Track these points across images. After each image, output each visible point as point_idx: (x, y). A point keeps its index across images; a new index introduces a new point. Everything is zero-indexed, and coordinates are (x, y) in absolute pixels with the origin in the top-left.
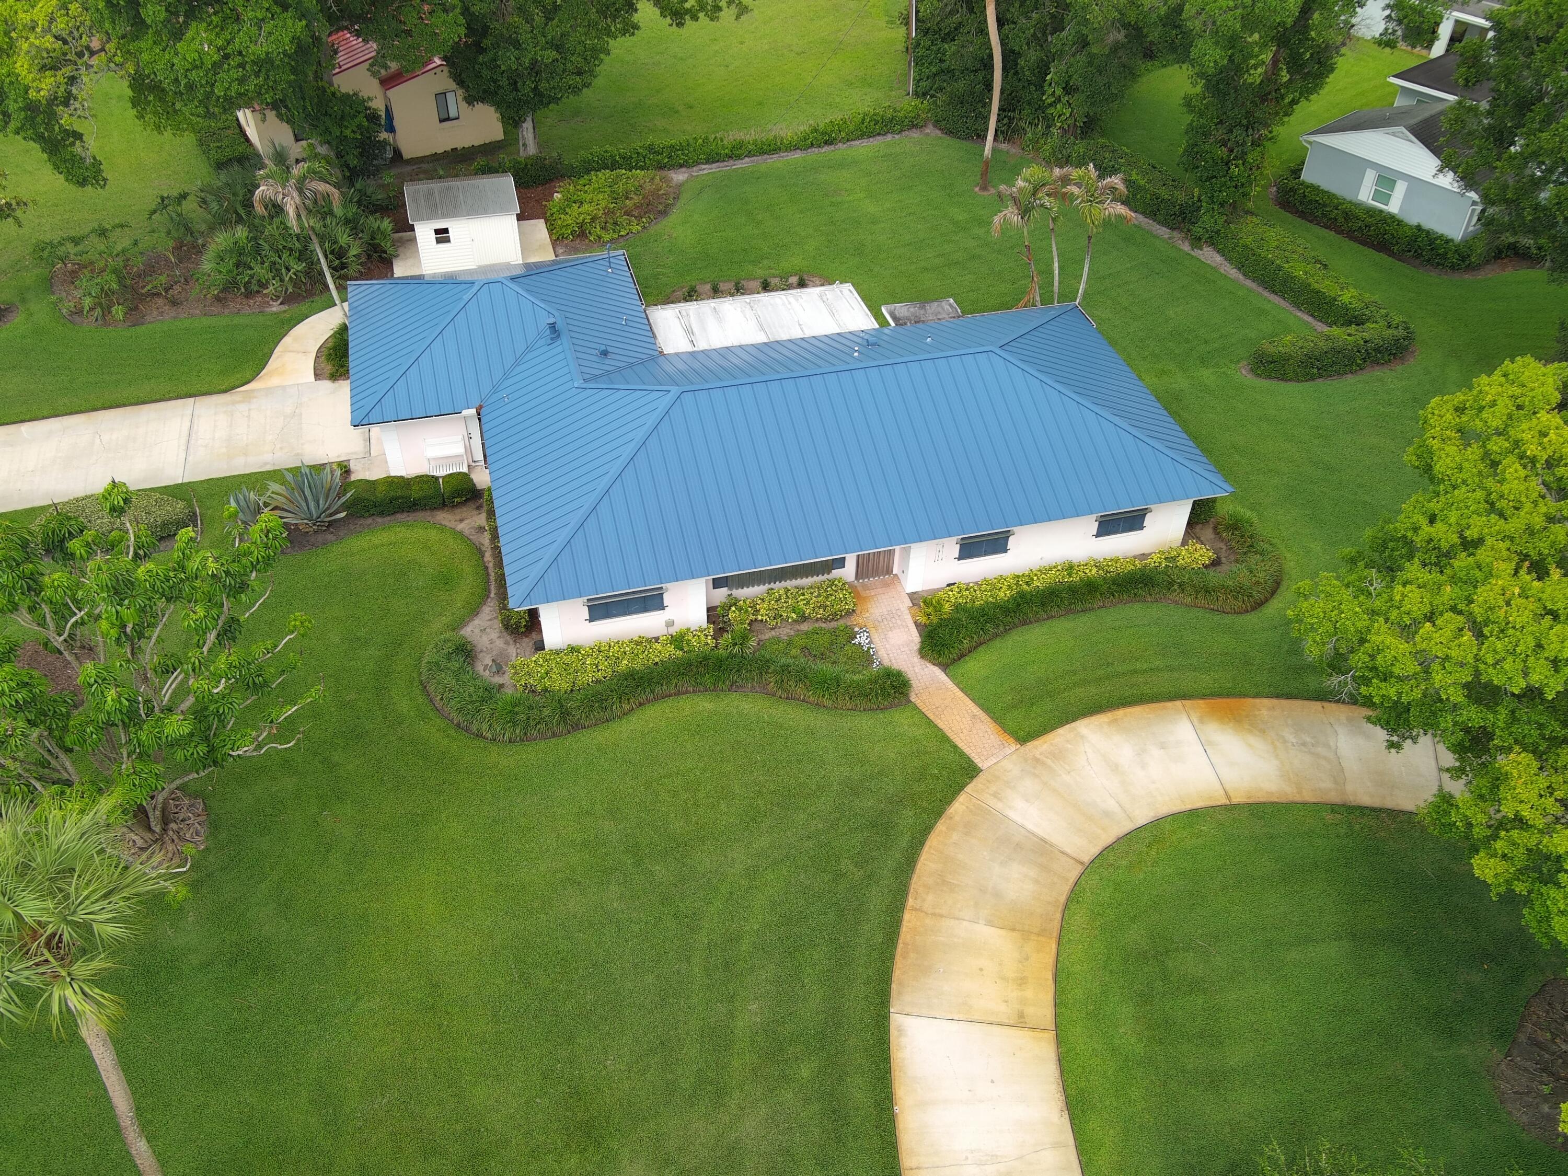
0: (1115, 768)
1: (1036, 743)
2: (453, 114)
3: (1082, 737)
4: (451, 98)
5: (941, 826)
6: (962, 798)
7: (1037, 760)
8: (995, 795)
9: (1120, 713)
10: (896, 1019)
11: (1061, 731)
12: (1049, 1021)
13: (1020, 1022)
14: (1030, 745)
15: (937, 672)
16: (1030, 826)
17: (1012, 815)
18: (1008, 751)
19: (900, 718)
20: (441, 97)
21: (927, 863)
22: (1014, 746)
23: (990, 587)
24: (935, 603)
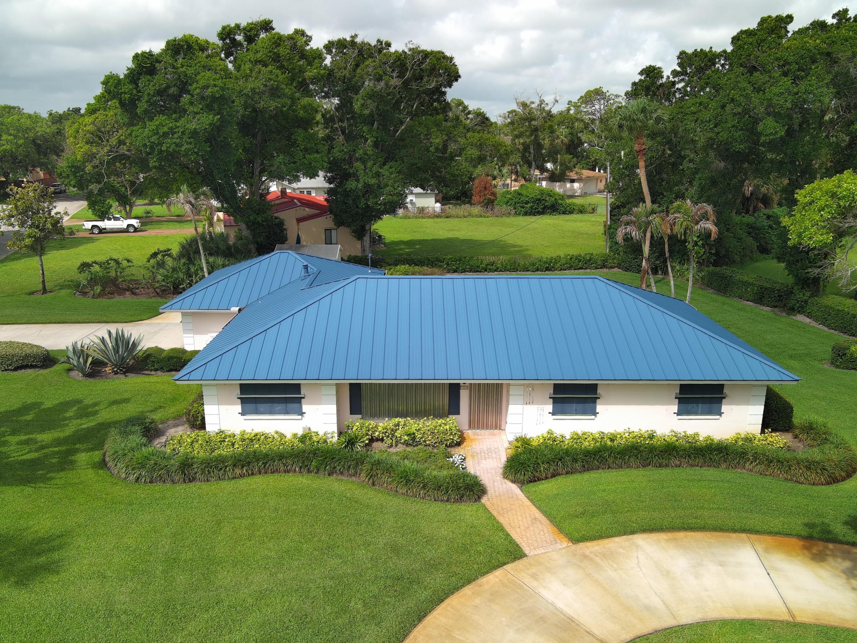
0: (666, 574)
1: (589, 544)
2: (334, 241)
3: (637, 546)
4: (333, 232)
5: (467, 590)
6: (498, 573)
7: (586, 557)
8: (534, 576)
9: (682, 534)
11: (617, 539)
14: (582, 545)
16: (560, 605)
17: (544, 593)
18: (559, 546)
19: (465, 510)
20: (328, 232)
22: (565, 543)
23: (576, 438)
24: (524, 442)
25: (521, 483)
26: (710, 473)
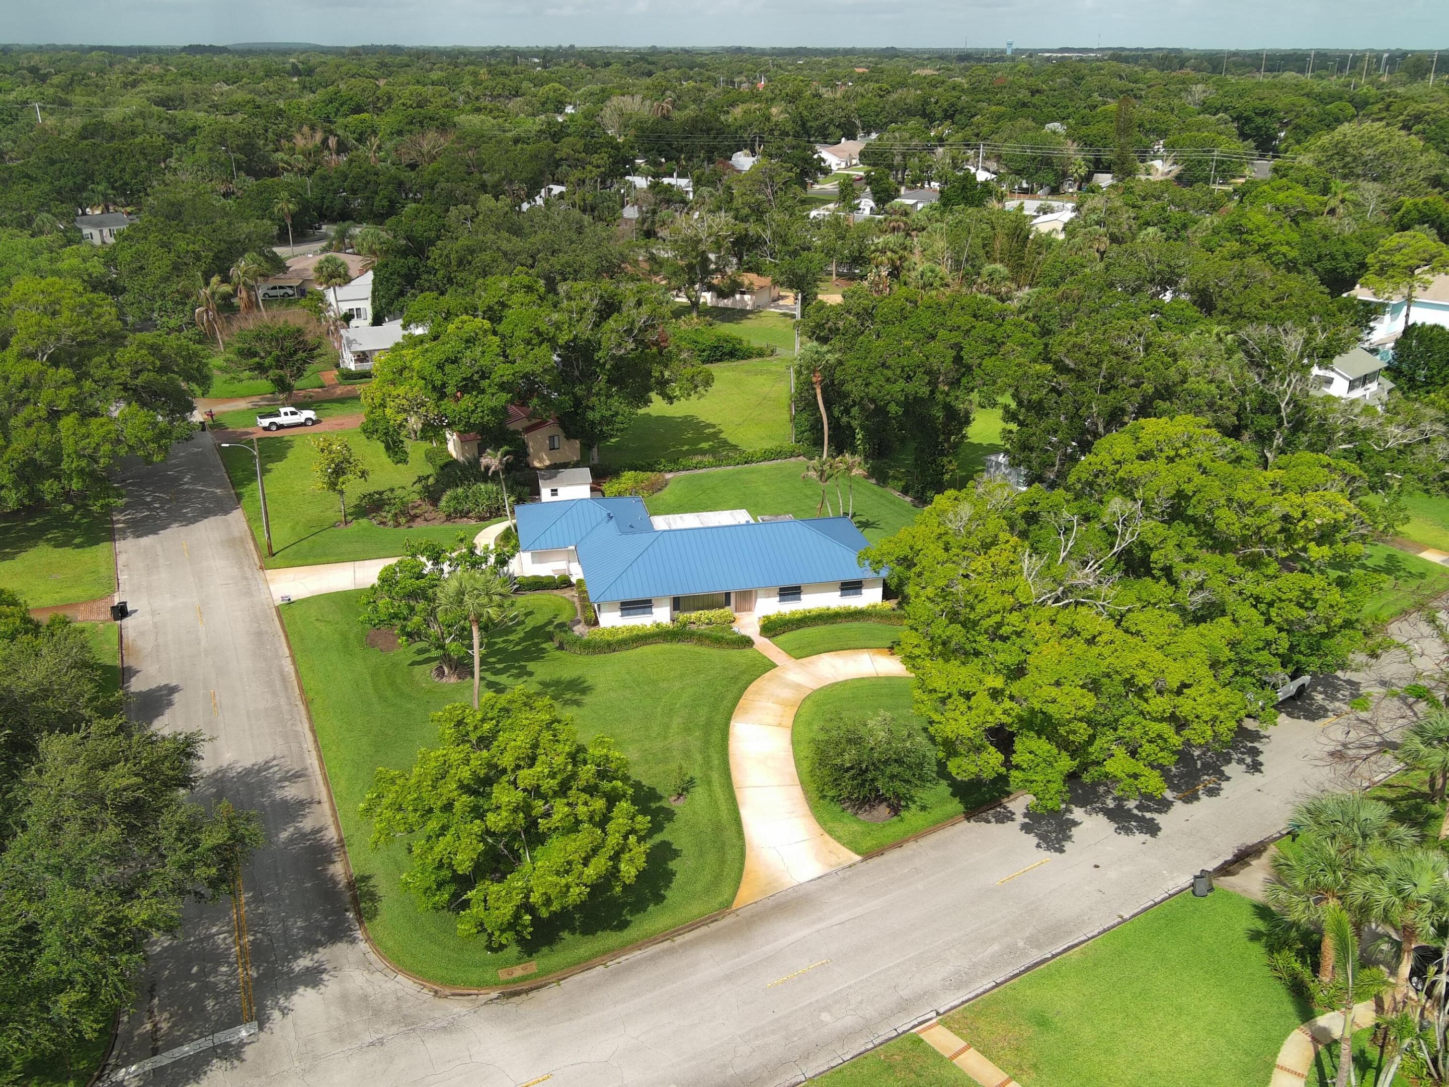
0: (834, 667)
1: (803, 659)
2: (556, 446)
3: (822, 658)
4: (556, 438)
5: (759, 680)
6: (769, 673)
7: (802, 664)
8: (783, 672)
9: (840, 652)
10: (732, 723)
11: (814, 656)
12: (791, 724)
13: (780, 725)
14: (800, 660)
15: (766, 640)
16: (795, 680)
17: (788, 677)
18: (791, 661)
19: (748, 651)
20: (551, 438)
21: (751, 688)
22: (793, 660)
23: (792, 613)
24: (768, 617)
25: (769, 638)
26: (856, 624)
